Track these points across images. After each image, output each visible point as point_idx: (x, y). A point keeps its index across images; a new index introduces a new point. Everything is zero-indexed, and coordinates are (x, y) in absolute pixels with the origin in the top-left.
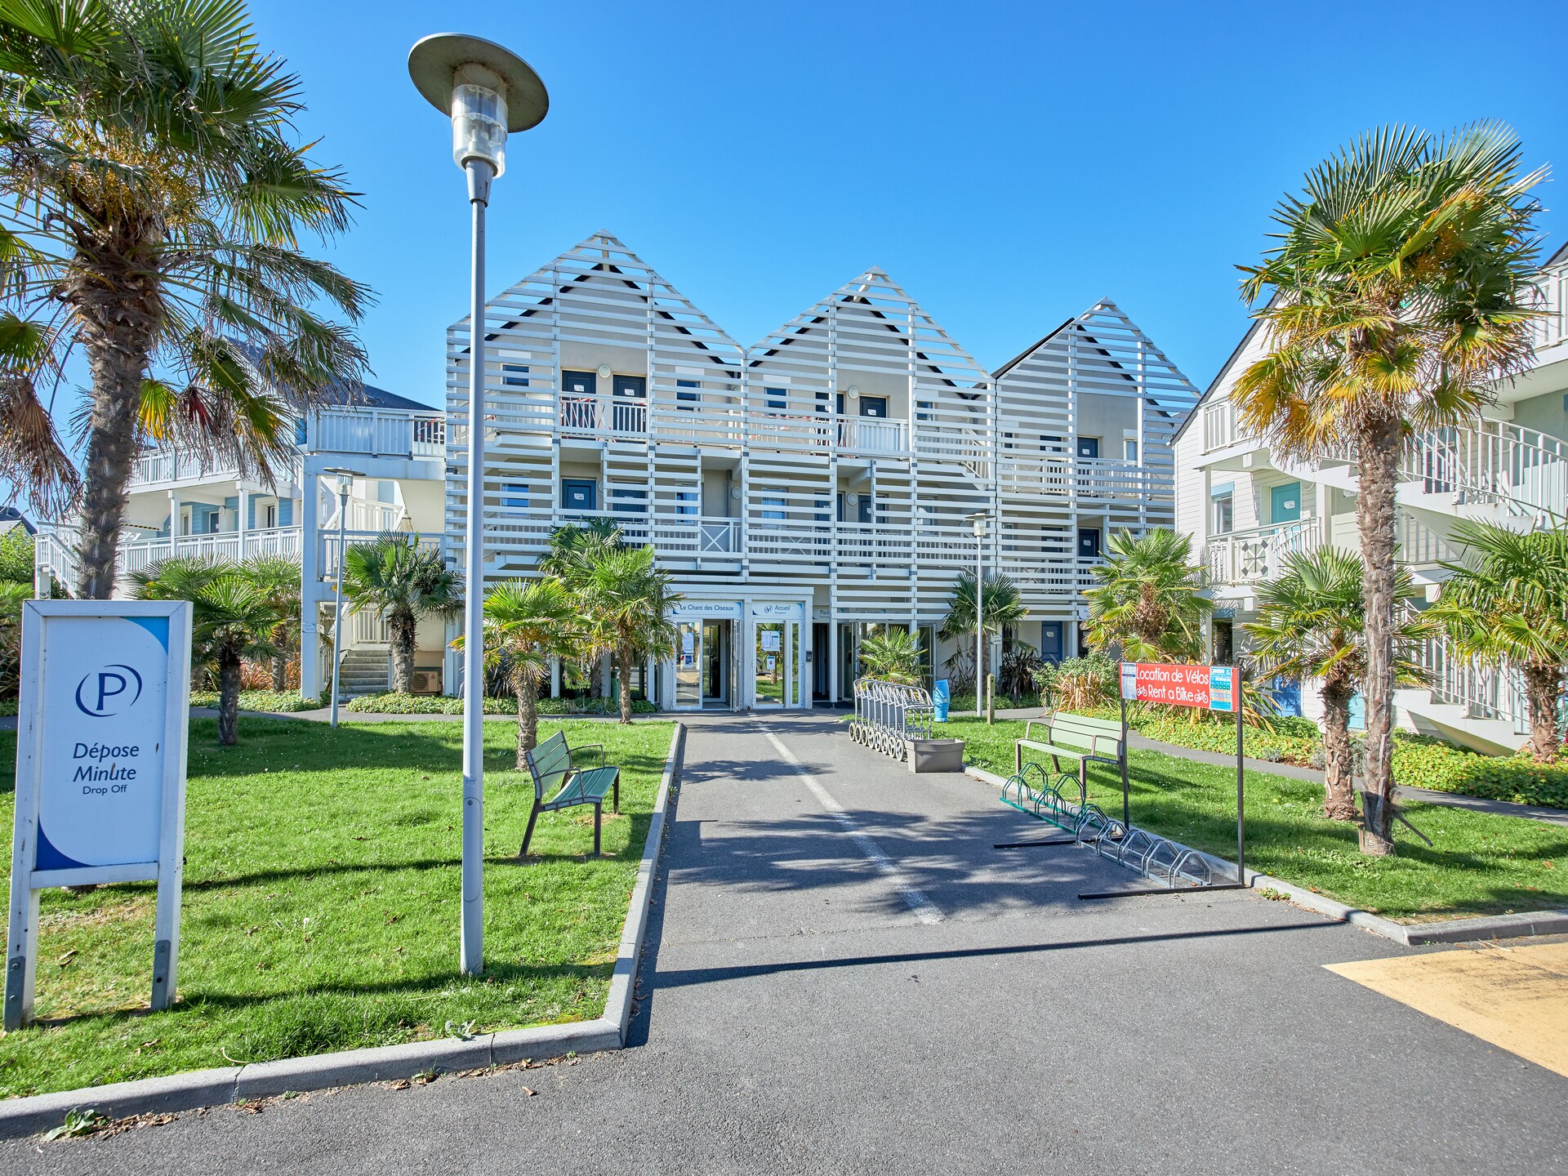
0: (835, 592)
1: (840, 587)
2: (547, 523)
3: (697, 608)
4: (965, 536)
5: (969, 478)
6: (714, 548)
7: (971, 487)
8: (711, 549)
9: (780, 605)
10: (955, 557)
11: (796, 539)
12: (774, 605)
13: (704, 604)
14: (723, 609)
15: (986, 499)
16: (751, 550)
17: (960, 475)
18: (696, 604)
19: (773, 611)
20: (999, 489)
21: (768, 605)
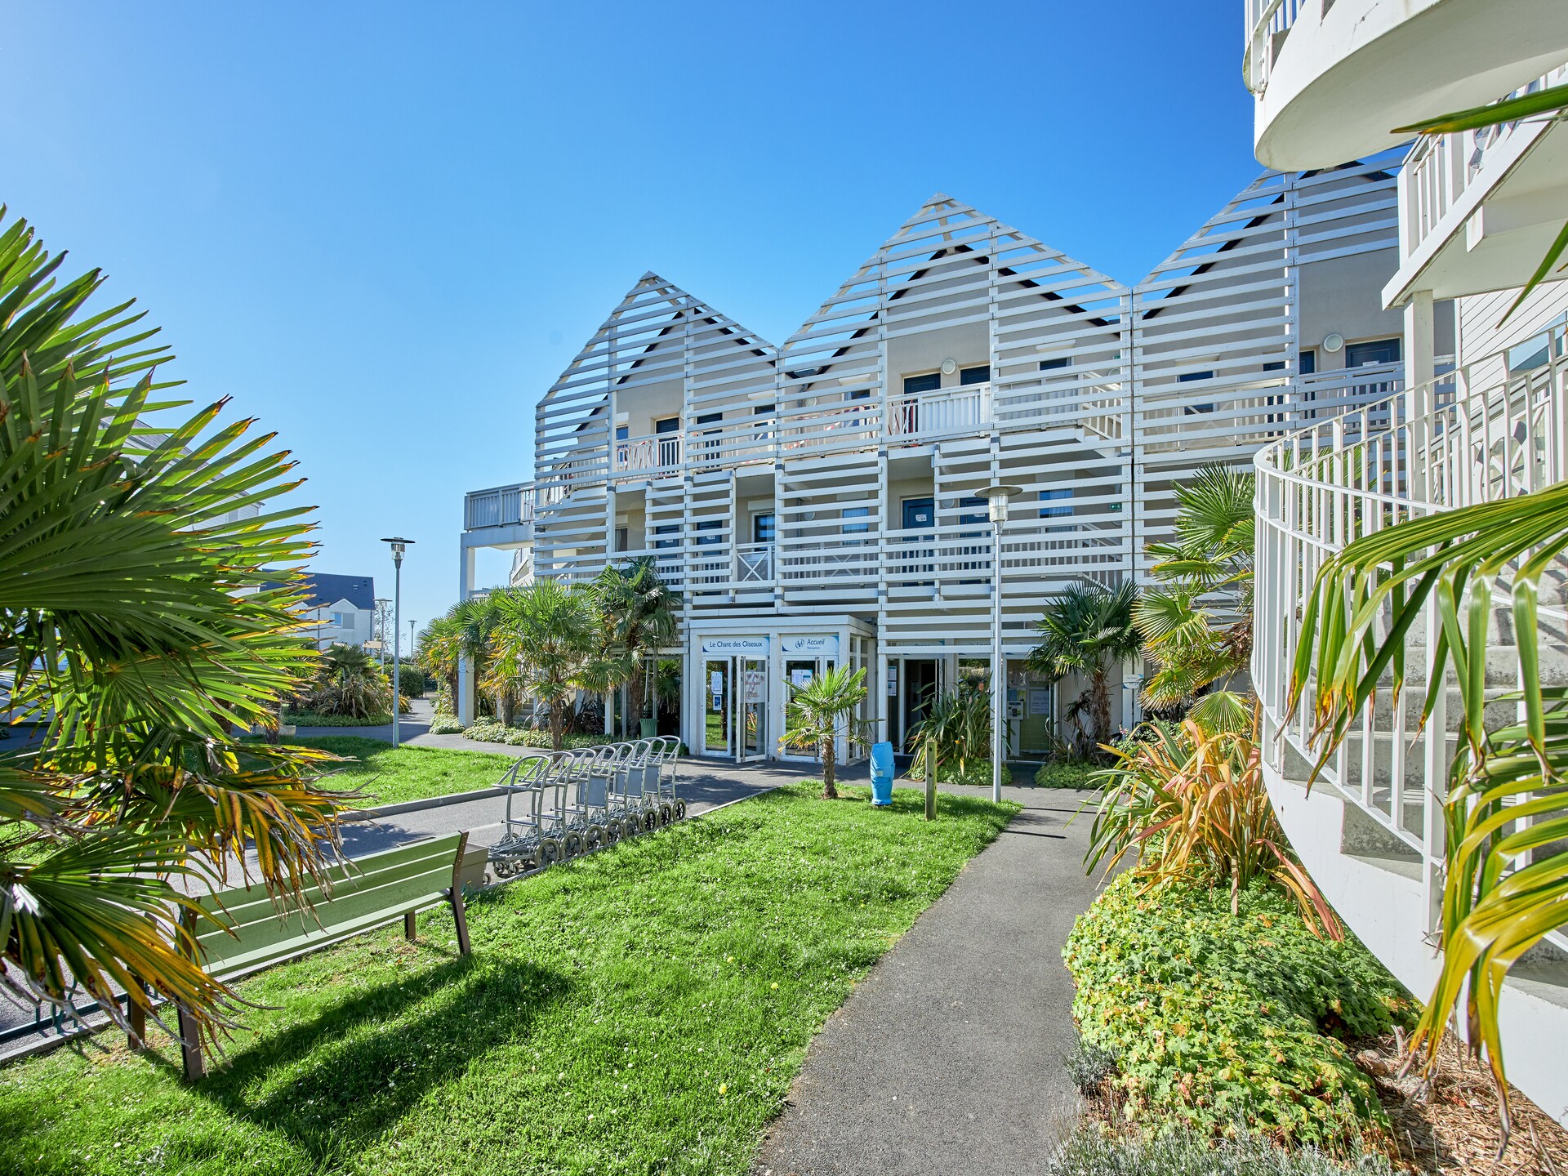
0: (883, 620)
1: (890, 614)
2: (602, 568)
3: (725, 645)
4: (1085, 529)
5: (1087, 443)
6: (752, 578)
7: (1092, 454)
8: (750, 579)
9: (813, 639)
10: (1069, 560)
11: (842, 558)
12: (806, 639)
13: (732, 641)
14: (751, 645)
15: (1116, 470)
16: (786, 575)
17: (1075, 441)
18: (725, 641)
19: (806, 645)
20: (1139, 451)
21: (798, 639)
